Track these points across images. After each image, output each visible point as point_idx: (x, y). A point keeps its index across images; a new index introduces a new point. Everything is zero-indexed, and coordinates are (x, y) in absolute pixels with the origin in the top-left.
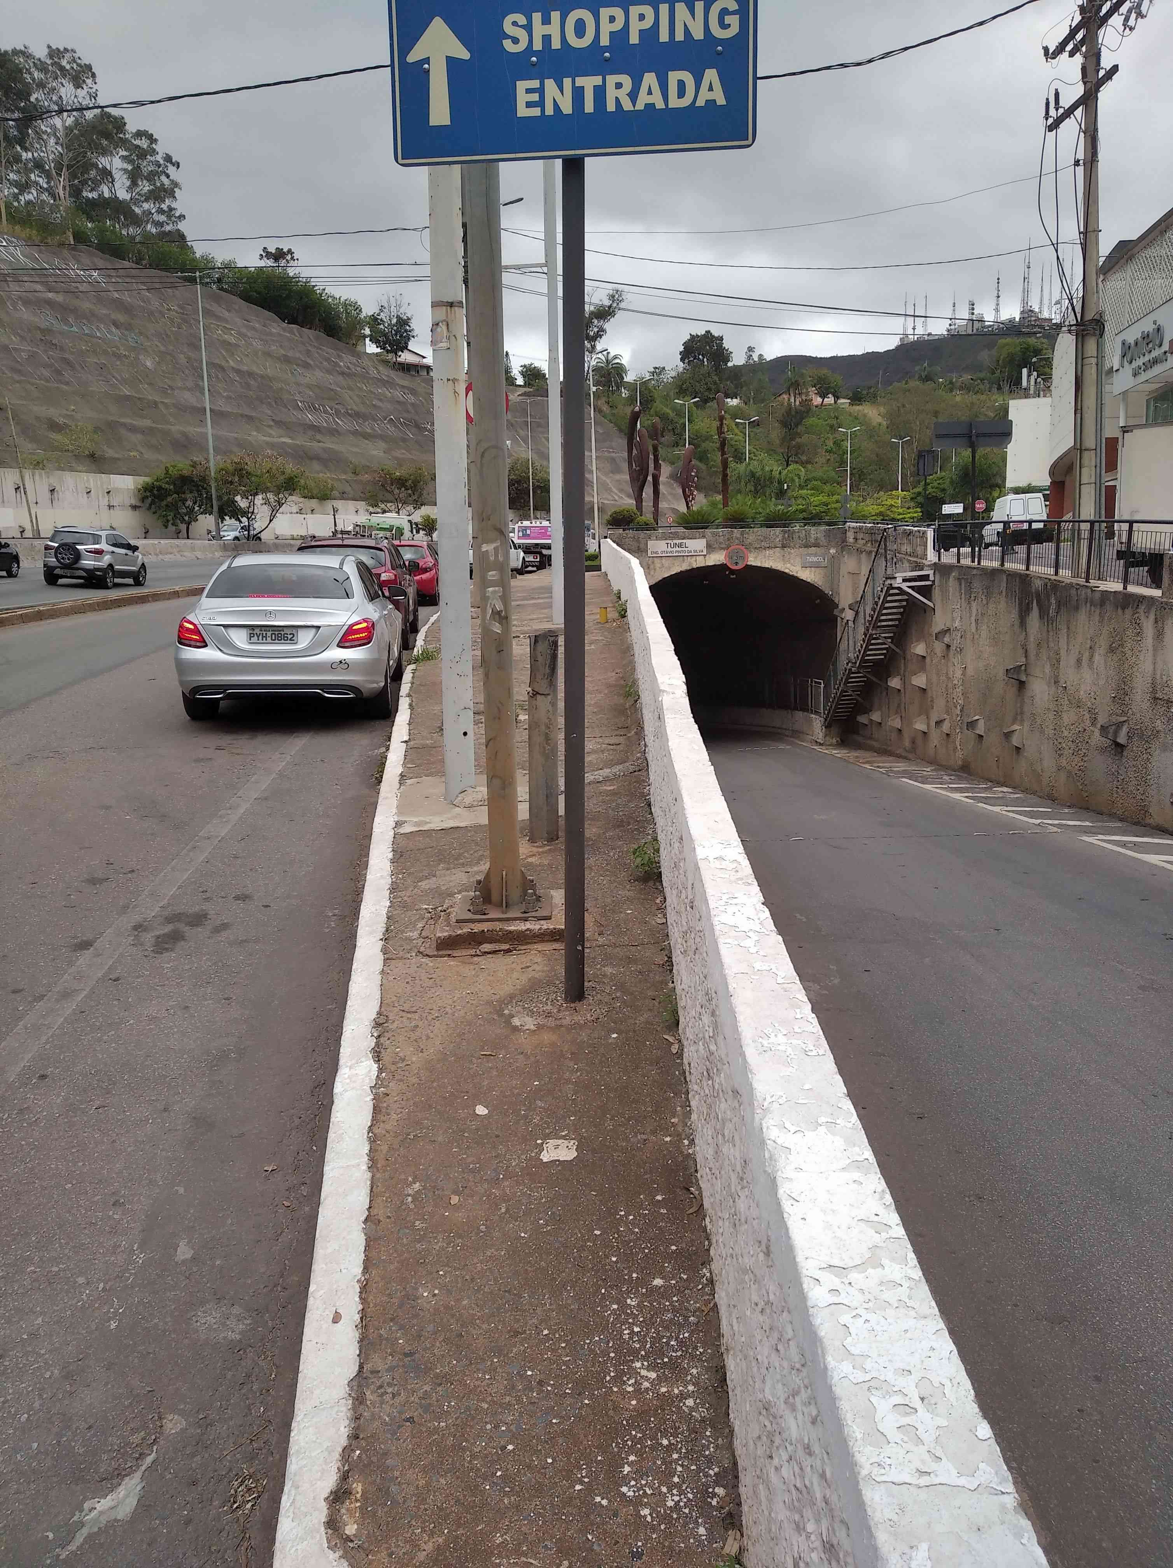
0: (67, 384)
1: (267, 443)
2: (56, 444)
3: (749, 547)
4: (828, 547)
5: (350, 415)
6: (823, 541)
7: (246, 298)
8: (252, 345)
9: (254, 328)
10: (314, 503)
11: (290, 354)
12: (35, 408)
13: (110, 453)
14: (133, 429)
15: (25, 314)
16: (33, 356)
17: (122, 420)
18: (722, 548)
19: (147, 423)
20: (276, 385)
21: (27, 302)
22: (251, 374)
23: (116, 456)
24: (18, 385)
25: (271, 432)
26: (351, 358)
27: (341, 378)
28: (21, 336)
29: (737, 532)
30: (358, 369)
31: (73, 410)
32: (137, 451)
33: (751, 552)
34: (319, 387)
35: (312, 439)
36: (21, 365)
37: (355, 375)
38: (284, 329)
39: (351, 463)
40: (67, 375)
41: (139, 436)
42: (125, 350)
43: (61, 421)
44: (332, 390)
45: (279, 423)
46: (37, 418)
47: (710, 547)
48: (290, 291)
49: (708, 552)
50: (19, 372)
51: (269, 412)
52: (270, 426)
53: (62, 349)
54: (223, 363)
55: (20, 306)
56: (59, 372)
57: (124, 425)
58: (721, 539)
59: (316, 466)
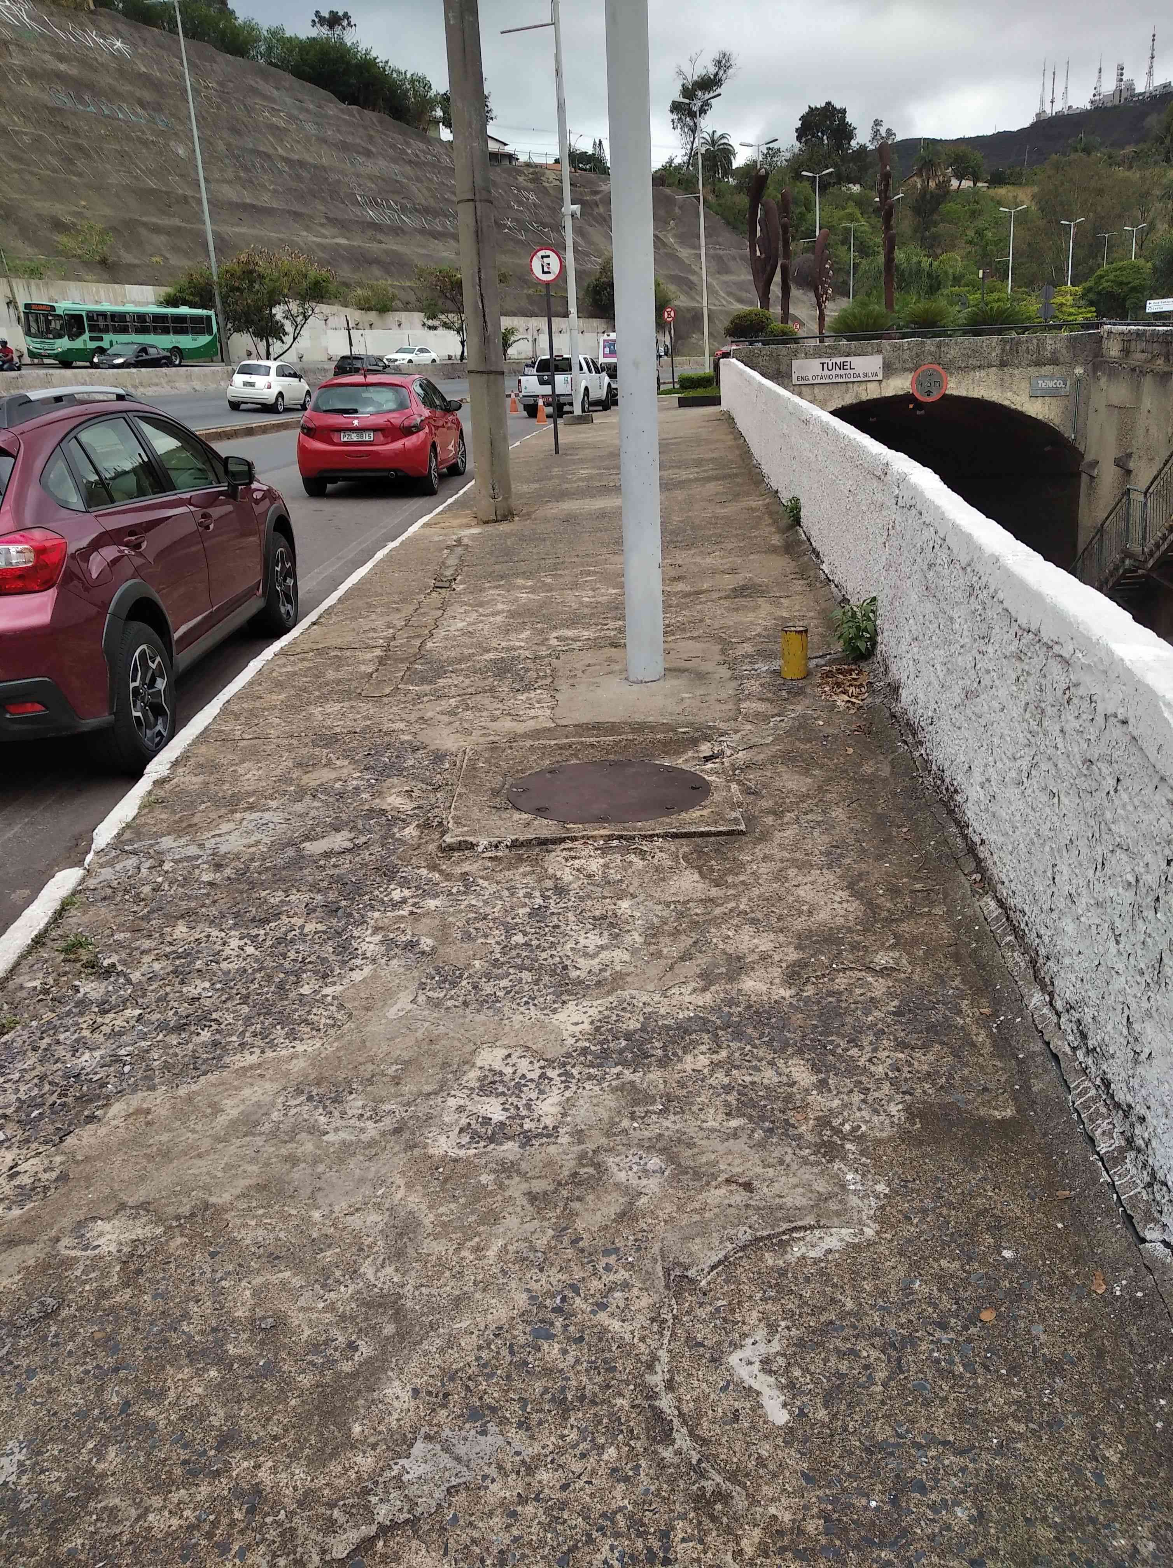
0: (80, 175)
1: (319, 245)
2: (61, 247)
3: (949, 367)
4: (1071, 365)
5: (416, 210)
6: (1065, 355)
7: (299, 73)
8: (305, 129)
9: (307, 111)
10: (372, 316)
11: (349, 139)
12: (38, 204)
13: (128, 258)
14: (156, 229)
15: (31, 90)
16: (38, 139)
17: (144, 219)
18: (905, 370)
19: (177, 222)
20: (333, 177)
21: (33, 75)
22: (302, 164)
23: (136, 262)
24: (16, 176)
25: (324, 231)
26: (421, 145)
27: (408, 169)
28: (24, 116)
29: (930, 344)
30: (429, 157)
31: (84, 207)
32: (161, 255)
33: (951, 374)
34: (383, 180)
35: (373, 239)
36: (23, 151)
37: (424, 163)
38: (342, 111)
39: (416, 266)
40: (80, 164)
41: (163, 238)
42: (152, 134)
43: (68, 219)
44: (397, 181)
45: (332, 221)
46: (39, 216)
47: (889, 369)
48: (348, 63)
49: (886, 376)
50: (19, 160)
51: (322, 208)
52: (322, 225)
53: (76, 133)
54: (271, 151)
55: (25, 80)
56: (70, 161)
57: (145, 225)
58: (906, 355)
59: (376, 271)
